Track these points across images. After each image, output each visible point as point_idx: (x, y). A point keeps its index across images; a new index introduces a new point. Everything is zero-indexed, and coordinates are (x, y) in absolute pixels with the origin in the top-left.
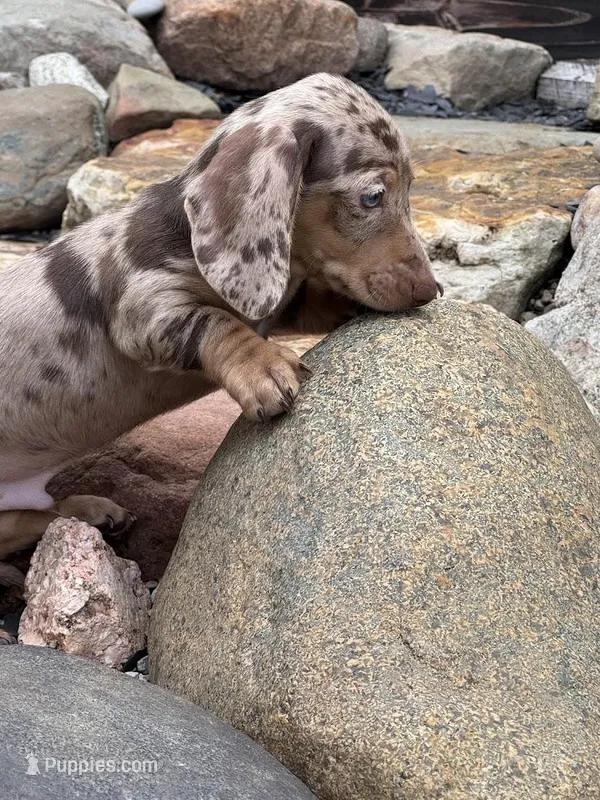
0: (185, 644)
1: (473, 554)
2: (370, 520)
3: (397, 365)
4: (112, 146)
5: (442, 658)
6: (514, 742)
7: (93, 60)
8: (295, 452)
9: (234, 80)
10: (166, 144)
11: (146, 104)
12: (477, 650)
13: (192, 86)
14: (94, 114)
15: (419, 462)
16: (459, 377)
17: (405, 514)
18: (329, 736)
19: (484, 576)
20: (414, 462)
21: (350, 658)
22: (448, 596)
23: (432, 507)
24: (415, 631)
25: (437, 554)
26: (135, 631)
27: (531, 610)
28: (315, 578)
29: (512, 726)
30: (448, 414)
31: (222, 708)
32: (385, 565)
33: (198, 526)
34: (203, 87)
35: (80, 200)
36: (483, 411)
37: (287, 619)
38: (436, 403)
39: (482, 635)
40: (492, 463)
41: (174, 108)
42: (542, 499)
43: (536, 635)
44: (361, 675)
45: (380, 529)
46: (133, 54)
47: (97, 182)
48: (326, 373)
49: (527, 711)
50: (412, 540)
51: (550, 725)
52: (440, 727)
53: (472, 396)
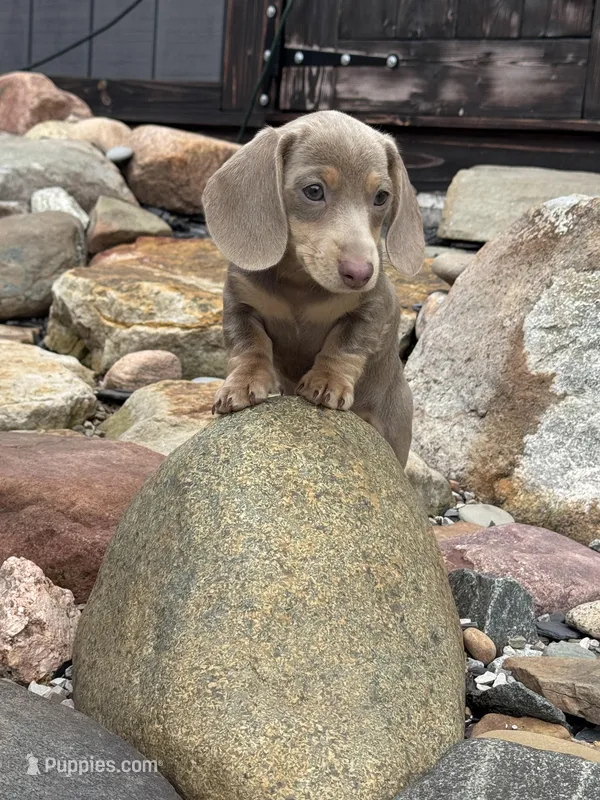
0: (95, 662)
1: (307, 597)
2: (230, 570)
3: (256, 448)
4: (90, 257)
5: (281, 681)
6: (333, 748)
7: (79, 193)
8: (179, 515)
9: (183, 207)
10: (129, 256)
11: (116, 226)
12: (308, 674)
13: (151, 211)
14: (77, 233)
15: (269, 524)
16: (304, 459)
17: (256, 566)
18: (191, 743)
19: (315, 614)
20: (265, 525)
21: (211, 681)
22: (287, 631)
23: (278, 560)
24: (261, 660)
25: (279, 598)
26: (65, 646)
27: (351, 640)
28: (188, 616)
29: (332, 735)
30: (293, 487)
31: (117, 716)
32: (240, 607)
33: (109, 568)
34: (160, 212)
35: (61, 299)
36: (321, 484)
37: (165, 648)
38: (285, 479)
39: (313, 661)
40: (325, 525)
41: (136, 228)
42: (364, 552)
43: (353, 660)
44: (218, 695)
45: (237, 578)
46: (108, 189)
47: (73, 286)
48: (204, 454)
49: (345, 721)
50: (261, 587)
51: (361, 733)
52: (277, 737)
53: (312, 473)
